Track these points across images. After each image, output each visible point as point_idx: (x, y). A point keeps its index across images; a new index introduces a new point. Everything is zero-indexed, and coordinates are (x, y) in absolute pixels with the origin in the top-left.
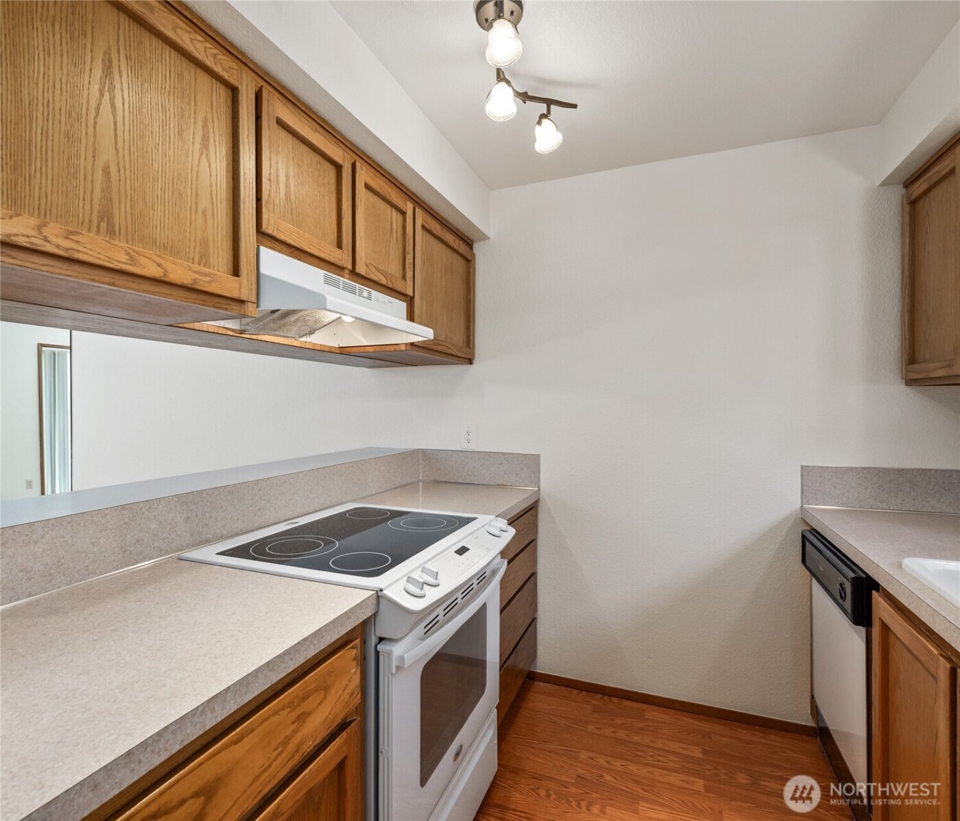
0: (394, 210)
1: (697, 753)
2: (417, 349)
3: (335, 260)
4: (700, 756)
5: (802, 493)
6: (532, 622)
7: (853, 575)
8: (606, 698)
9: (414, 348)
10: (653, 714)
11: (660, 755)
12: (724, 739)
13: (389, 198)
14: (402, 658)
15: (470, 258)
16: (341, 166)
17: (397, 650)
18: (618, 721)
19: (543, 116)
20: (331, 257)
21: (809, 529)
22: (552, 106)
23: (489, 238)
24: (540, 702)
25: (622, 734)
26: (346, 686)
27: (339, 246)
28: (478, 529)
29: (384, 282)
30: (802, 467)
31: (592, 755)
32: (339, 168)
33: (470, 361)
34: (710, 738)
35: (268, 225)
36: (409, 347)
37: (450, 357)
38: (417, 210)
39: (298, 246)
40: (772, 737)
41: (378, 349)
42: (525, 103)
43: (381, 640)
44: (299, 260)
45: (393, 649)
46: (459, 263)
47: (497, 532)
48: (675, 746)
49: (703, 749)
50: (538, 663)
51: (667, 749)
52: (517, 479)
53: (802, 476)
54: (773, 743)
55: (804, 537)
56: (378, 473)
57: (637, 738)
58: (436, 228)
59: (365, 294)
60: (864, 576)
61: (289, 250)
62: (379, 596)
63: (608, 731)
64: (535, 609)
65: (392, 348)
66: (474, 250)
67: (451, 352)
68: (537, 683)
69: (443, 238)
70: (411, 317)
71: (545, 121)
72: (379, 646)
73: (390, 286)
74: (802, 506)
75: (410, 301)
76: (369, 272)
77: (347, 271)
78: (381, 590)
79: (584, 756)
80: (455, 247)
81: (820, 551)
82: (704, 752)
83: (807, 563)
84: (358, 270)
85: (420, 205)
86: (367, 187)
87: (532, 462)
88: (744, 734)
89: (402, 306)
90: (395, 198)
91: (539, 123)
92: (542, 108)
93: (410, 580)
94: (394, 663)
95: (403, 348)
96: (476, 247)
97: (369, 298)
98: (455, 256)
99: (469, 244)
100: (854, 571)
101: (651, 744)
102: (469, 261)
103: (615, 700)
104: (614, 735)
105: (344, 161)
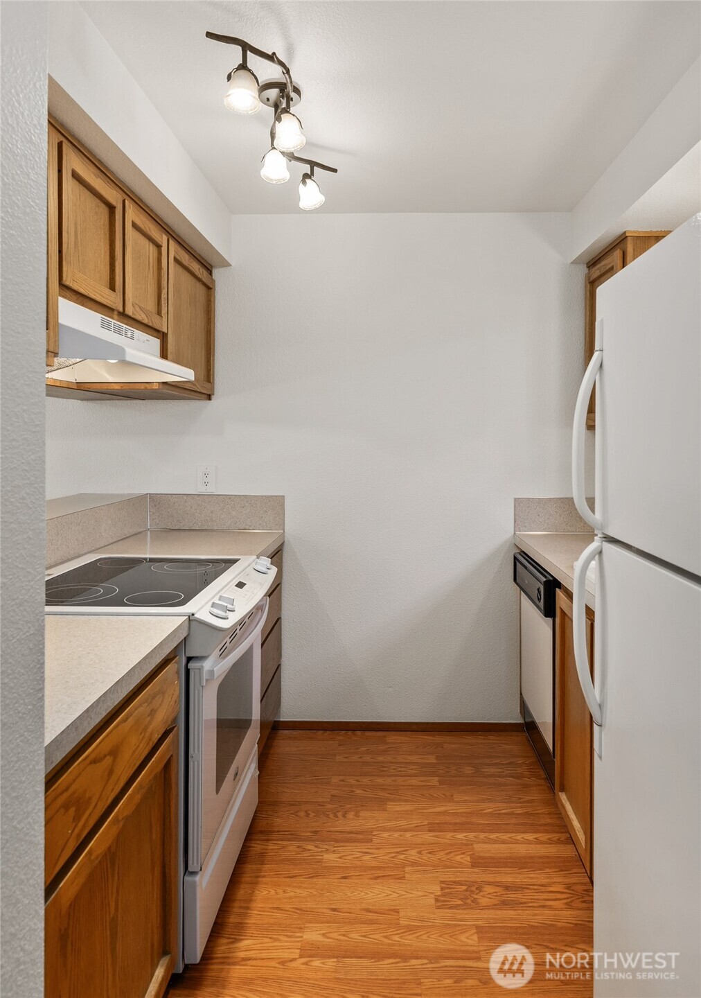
0: (151, 244)
1: (432, 759)
2: (170, 388)
3: (111, 303)
4: (435, 761)
5: (515, 522)
6: (277, 669)
7: (545, 580)
8: (350, 733)
9: (167, 387)
10: (393, 738)
11: (401, 767)
12: (453, 746)
13: (149, 233)
14: (211, 672)
15: (211, 286)
16: (115, 207)
17: (207, 665)
18: (363, 749)
19: (306, 176)
20: (108, 301)
21: (519, 551)
22: (315, 167)
23: (231, 265)
24: (286, 746)
25: (368, 758)
26: (173, 694)
27: (112, 288)
28: (247, 567)
29: (146, 321)
30: (515, 499)
31: (342, 778)
32: (111, 209)
33: (209, 397)
34: (442, 747)
35: (67, 277)
36: (161, 386)
37: (193, 393)
38: (171, 241)
39: (86, 294)
40: (492, 737)
41: (126, 387)
42: (290, 161)
43: (189, 659)
44: (83, 305)
45: (204, 665)
46: (201, 290)
47: (264, 570)
48: (414, 758)
49: (437, 756)
50: (282, 712)
51: (408, 761)
52: (261, 522)
53: (515, 506)
54: (492, 742)
55: (515, 558)
56: (110, 522)
57: (381, 759)
58: (185, 258)
59: (129, 334)
60: (551, 579)
61: (74, 297)
62: (191, 619)
63: (355, 758)
64: (280, 656)
65: (143, 387)
66: (213, 275)
67: (196, 389)
68: (280, 732)
69: (190, 268)
70: (164, 355)
71: (308, 181)
72: (189, 665)
73: (150, 324)
74: (515, 533)
75: (163, 337)
76: (135, 312)
77: (116, 313)
78: (193, 615)
79: (335, 780)
80: (200, 276)
81: (526, 567)
82: (438, 758)
83: (517, 581)
84: (127, 312)
85: (174, 238)
86: (134, 225)
87: (277, 503)
88: (470, 739)
89: (155, 343)
90: (154, 233)
91: (304, 182)
92: (306, 168)
93: (213, 605)
94: (205, 677)
95: (156, 387)
96: (215, 272)
97: (132, 338)
98: (199, 285)
99: (209, 269)
100: (545, 577)
101: (394, 760)
102: (209, 288)
103: (359, 733)
104: (360, 760)
105: (117, 202)
